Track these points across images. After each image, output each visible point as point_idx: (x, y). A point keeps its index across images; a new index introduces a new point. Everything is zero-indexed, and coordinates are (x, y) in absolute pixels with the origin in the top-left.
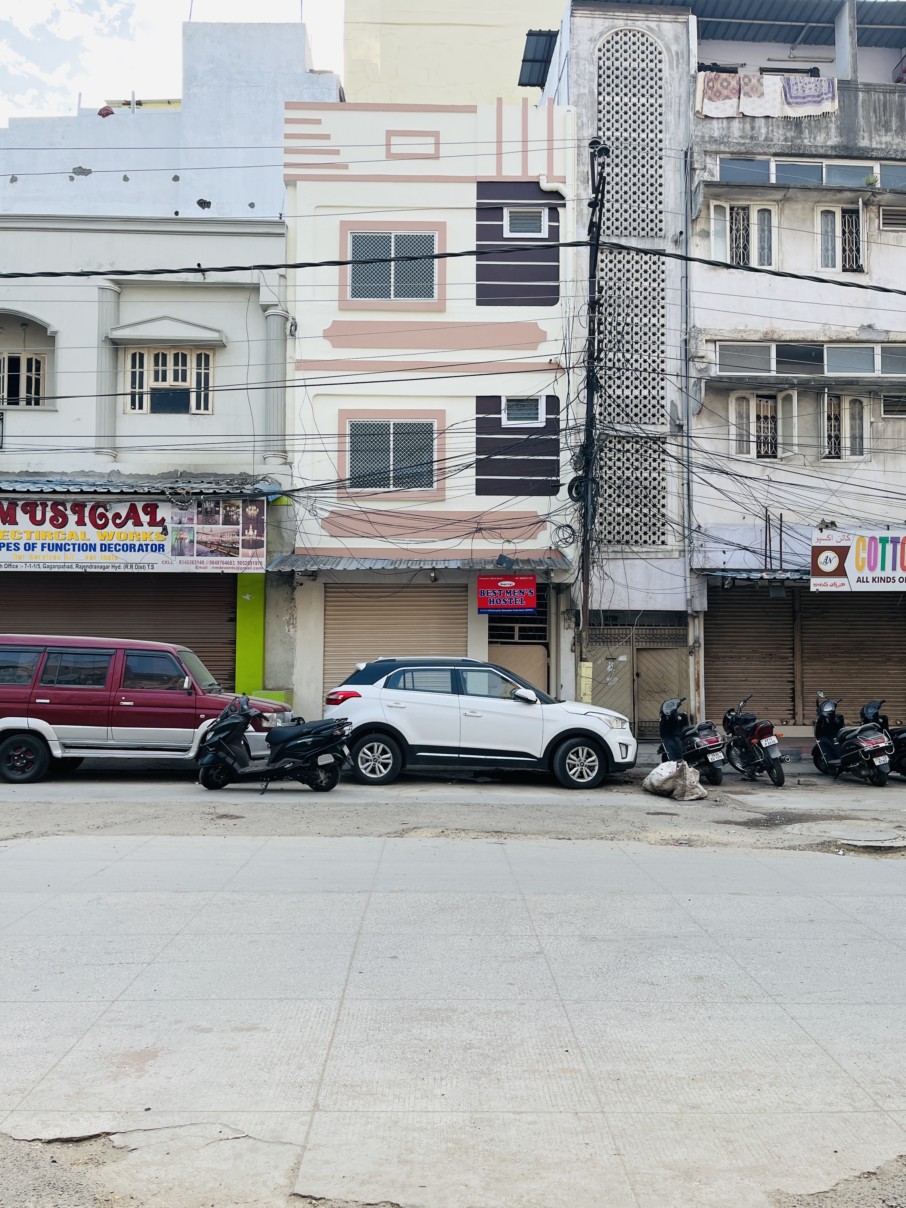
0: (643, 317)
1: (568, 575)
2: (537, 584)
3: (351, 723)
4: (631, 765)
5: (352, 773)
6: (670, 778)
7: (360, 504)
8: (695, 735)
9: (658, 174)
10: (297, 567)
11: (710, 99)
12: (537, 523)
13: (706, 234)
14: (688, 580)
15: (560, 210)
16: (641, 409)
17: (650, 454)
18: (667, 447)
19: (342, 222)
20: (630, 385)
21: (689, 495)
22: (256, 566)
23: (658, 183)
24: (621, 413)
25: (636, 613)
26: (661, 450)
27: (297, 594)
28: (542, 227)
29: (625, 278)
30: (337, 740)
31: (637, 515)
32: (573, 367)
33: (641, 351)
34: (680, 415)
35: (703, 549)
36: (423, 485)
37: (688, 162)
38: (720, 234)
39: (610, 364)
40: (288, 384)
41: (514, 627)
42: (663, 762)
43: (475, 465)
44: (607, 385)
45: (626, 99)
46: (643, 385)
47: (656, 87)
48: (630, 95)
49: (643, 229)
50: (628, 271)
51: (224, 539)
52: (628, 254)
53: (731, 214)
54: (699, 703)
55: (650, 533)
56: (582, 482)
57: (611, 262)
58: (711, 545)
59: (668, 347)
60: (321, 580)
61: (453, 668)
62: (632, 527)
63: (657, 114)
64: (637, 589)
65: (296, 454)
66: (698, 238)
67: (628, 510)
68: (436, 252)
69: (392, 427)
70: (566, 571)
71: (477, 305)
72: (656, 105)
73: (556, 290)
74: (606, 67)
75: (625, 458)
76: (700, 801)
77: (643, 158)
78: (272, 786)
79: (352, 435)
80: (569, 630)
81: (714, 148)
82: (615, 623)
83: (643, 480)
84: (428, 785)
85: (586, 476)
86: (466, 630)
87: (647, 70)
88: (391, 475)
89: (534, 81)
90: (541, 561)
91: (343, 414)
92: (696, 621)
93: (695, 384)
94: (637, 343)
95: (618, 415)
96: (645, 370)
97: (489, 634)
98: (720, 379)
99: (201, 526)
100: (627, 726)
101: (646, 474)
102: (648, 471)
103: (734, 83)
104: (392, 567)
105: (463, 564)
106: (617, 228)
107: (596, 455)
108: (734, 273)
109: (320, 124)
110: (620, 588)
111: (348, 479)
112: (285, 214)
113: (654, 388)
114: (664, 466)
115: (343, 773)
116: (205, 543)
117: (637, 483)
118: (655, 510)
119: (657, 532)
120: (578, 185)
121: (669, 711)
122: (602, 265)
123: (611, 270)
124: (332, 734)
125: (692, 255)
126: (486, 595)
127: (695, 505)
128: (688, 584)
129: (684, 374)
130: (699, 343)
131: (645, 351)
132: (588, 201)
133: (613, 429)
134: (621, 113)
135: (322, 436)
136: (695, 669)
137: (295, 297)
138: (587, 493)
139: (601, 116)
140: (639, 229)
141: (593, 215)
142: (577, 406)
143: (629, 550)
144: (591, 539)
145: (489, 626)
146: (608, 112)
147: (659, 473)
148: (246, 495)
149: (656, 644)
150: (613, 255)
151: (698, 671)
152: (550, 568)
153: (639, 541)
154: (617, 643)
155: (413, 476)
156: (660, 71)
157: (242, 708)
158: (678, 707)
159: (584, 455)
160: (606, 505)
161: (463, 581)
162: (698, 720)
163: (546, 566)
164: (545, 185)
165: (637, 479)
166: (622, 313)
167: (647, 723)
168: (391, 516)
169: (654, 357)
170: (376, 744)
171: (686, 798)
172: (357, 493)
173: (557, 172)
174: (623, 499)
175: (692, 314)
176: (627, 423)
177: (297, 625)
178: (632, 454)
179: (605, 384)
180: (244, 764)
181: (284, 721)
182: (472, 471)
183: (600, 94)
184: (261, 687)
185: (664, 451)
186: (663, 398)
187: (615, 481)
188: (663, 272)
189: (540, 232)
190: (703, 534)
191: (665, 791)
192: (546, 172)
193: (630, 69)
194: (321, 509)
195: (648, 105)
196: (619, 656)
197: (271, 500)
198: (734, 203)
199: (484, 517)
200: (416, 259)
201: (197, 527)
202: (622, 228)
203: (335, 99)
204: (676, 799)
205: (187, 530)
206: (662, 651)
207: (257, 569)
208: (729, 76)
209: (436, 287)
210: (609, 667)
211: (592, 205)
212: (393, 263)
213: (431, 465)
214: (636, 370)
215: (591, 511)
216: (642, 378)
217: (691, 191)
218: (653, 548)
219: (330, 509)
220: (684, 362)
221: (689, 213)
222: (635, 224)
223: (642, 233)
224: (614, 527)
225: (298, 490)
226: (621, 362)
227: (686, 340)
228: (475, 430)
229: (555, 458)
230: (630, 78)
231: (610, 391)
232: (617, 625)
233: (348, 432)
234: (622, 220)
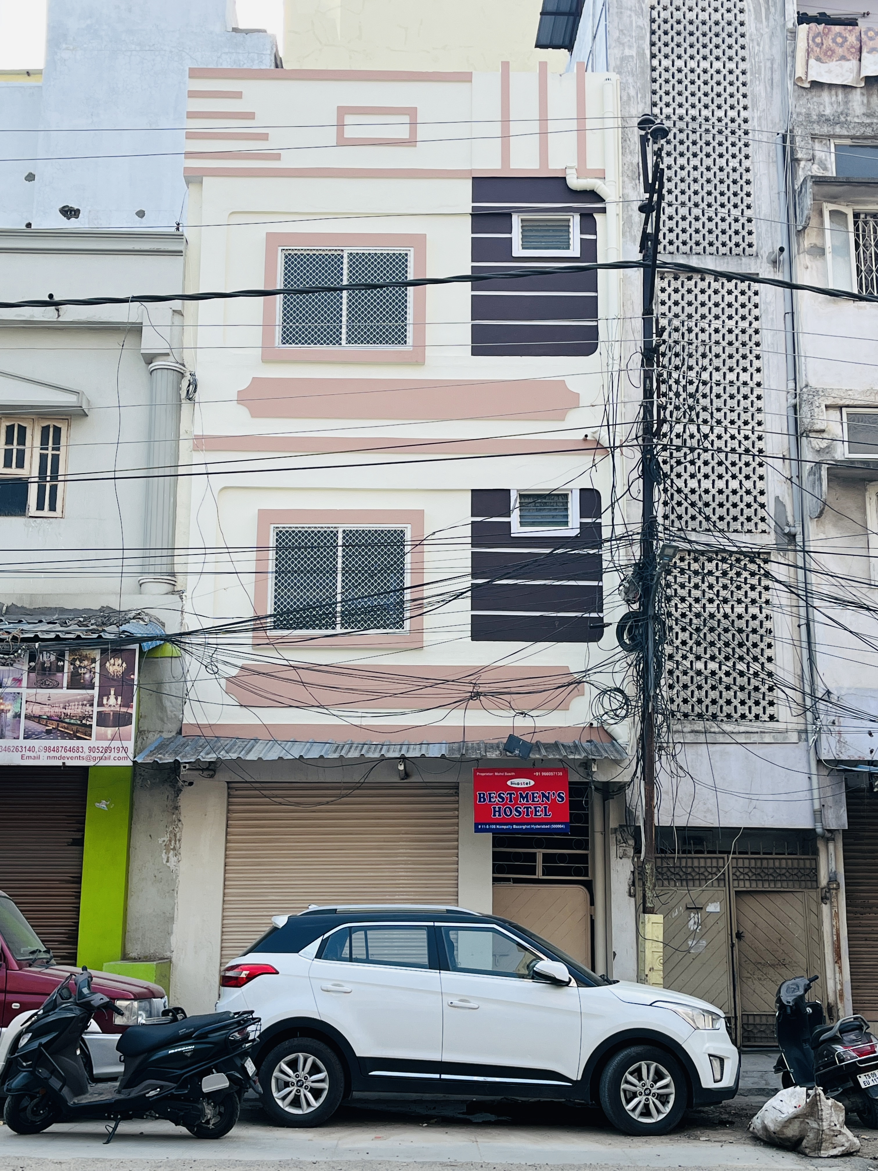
0: (727, 372)
1: (620, 770)
2: (571, 783)
3: (260, 1020)
4: (730, 1093)
5: (260, 1104)
6: (796, 1117)
7: (287, 655)
8: (835, 1040)
9: (744, 167)
10: (183, 757)
11: (818, 59)
12: (570, 684)
13: (819, 251)
14: (814, 778)
15: (597, 217)
16: (728, 510)
17: (746, 579)
18: (771, 567)
19: (270, 236)
20: (710, 474)
21: (809, 643)
22: (117, 755)
23: (744, 180)
24: (698, 515)
25: (732, 832)
26: (762, 572)
27: (185, 800)
28: (571, 242)
29: (699, 314)
30: (235, 1049)
31: (727, 674)
32: (621, 446)
33: (726, 423)
34: (790, 519)
35: (837, 729)
36: (388, 625)
37: (788, 149)
38: (840, 251)
39: (678, 442)
40: (181, 470)
41: (535, 854)
42: (785, 1087)
43: (469, 594)
44: (674, 473)
45: (692, 64)
46: (730, 474)
47: (736, 47)
48: (698, 57)
49: (724, 244)
50: (703, 304)
51: (68, 711)
52: (703, 279)
53: (855, 223)
54: (842, 984)
55: (750, 703)
56: (639, 621)
57: (676, 291)
58: (847, 722)
59: (769, 417)
60: (222, 777)
61: (431, 924)
62: (721, 692)
63: (738, 84)
64: (731, 793)
65: (190, 577)
66: (807, 257)
67: (713, 666)
68: (411, 277)
69: (340, 535)
70: (617, 762)
71: (473, 354)
72: (738, 72)
73: (594, 332)
74: (661, 19)
75: (707, 584)
76: (848, 1159)
77: (720, 144)
78: (124, 1127)
79: (278, 548)
80: (625, 860)
81: (825, 129)
82: (699, 848)
83: (736, 619)
84: (388, 1128)
85: (645, 612)
86: (456, 859)
87: (723, 23)
88: (339, 609)
89: (559, 41)
90: (576, 746)
91: (264, 516)
92: (831, 846)
93: (811, 472)
94: (719, 410)
95: (693, 518)
96: (733, 450)
97: (494, 865)
98: (850, 464)
99: (33, 691)
100: (721, 1024)
101: (740, 609)
102: (744, 605)
103: (852, 39)
104: (336, 756)
105: (451, 750)
106: (684, 243)
107: (658, 578)
108: (865, 308)
109: (241, 98)
110: (705, 791)
111: (270, 616)
112: (184, 222)
113: (747, 477)
114: (768, 597)
115: (247, 1105)
116: (38, 719)
117: (725, 623)
118: (756, 667)
119: (761, 701)
120: (623, 182)
121: (790, 999)
122: (664, 296)
123: (676, 303)
124: (227, 1038)
125: (799, 282)
126: (487, 801)
127: (820, 659)
128: (815, 785)
129: (794, 456)
130: (816, 410)
131: (732, 422)
132: (640, 203)
133: (685, 540)
134: (686, 82)
135: (230, 550)
136: (833, 926)
137: (196, 342)
138: (647, 639)
139: (656, 86)
140: (718, 244)
141: (646, 223)
142: (628, 505)
143: (717, 730)
144: (655, 711)
145: (494, 853)
146: (667, 81)
147: (761, 608)
148: (107, 642)
149: (766, 885)
150: (679, 282)
151: (838, 931)
152: (590, 757)
153: (733, 714)
154: (703, 882)
155: (372, 610)
156: (742, 24)
157: (81, 992)
158: (806, 991)
159: (641, 579)
160: (678, 657)
161: (449, 778)
162: (841, 1013)
163: (584, 754)
164: (574, 182)
165: (726, 616)
166: (695, 366)
167: (757, 1019)
168: (334, 673)
169: (746, 431)
170: (301, 1056)
171: (823, 1153)
172: (283, 637)
173: (592, 164)
174: (705, 648)
175: (803, 368)
176: (709, 530)
177: (182, 851)
178: (717, 578)
179: (672, 471)
180: (81, 1090)
181: (150, 1015)
182: (466, 603)
183: (653, 56)
184: (120, 955)
185: (767, 575)
186: (762, 493)
187: (691, 620)
188: (756, 306)
189: (568, 248)
190: (836, 705)
191: (788, 1139)
192: (575, 164)
193: (697, 22)
194: (225, 663)
195: (725, 72)
196: (707, 904)
197: (146, 649)
198: (859, 208)
199: (484, 676)
200: (381, 287)
201: (26, 692)
202: (692, 243)
203: (268, 64)
204: (806, 1155)
205: (10, 697)
206: (777, 896)
207: (119, 759)
208: (845, 30)
209: (410, 328)
210: (692, 922)
211: (646, 208)
212: (345, 294)
213: (401, 594)
214: (719, 450)
215: (653, 666)
216: (728, 463)
217: (794, 191)
218: (756, 726)
219: (240, 662)
220: (793, 439)
221: (792, 221)
222: (712, 238)
223: (723, 250)
224: (692, 692)
225: (190, 633)
226: (696, 438)
227: (795, 406)
228: (469, 540)
229: (595, 583)
230: (698, 34)
231: (679, 483)
232: (702, 852)
233: (272, 543)
234: (691, 231)
